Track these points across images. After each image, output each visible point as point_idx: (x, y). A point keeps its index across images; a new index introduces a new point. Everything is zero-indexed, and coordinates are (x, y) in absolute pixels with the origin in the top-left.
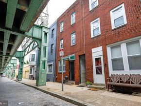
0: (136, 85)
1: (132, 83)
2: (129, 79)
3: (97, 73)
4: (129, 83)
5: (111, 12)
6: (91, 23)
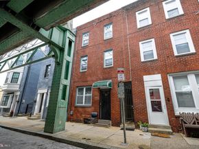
3: (154, 110)
5: (171, 35)
6: (140, 43)
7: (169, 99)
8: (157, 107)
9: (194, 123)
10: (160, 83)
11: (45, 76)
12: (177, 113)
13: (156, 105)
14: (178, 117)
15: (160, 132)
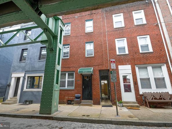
0: (168, 100)
1: (164, 99)
2: (160, 96)
3: (126, 91)
4: (161, 99)
5: (138, 37)
6: (116, 40)
7: (136, 83)
8: (128, 89)
9: (152, 99)
10: (130, 72)
11: (21, 60)
12: (141, 93)
13: (127, 87)
14: (142, 95)
15: (131, 106)
